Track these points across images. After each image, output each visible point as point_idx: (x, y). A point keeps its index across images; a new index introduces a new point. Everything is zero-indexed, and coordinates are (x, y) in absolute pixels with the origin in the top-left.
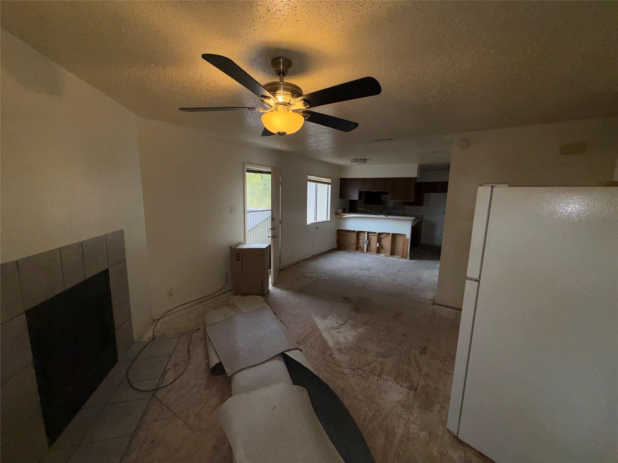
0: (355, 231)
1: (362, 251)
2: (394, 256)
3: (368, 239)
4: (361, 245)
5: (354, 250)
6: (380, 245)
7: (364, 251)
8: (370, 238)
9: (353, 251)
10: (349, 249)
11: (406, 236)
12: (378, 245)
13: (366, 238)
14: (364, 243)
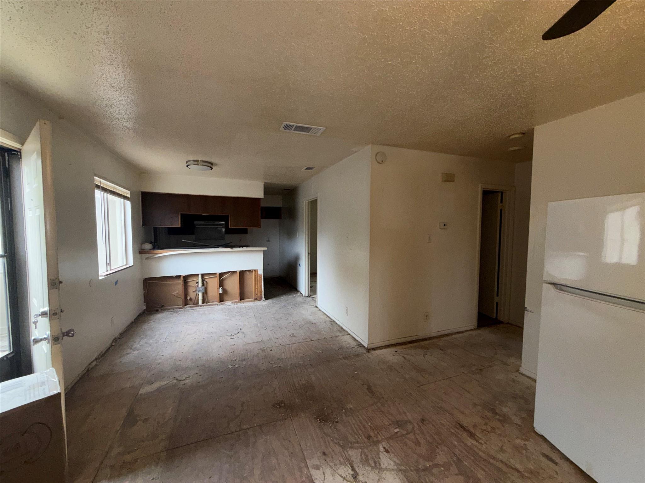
0: (180, 276)
1: (196, 304)
2: (245, 300)
3: (203, 285)
4: (192, 295)
5: (181, 306)
6: (224, 290)
7: (198, 304)
8: (206, 283)
9: (180, 308)
10: (170, 307)
11: (258, 272)
12: (221, 291)
13: (200, 284)
14: (197, 292)
